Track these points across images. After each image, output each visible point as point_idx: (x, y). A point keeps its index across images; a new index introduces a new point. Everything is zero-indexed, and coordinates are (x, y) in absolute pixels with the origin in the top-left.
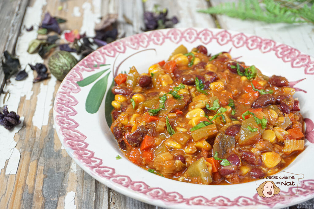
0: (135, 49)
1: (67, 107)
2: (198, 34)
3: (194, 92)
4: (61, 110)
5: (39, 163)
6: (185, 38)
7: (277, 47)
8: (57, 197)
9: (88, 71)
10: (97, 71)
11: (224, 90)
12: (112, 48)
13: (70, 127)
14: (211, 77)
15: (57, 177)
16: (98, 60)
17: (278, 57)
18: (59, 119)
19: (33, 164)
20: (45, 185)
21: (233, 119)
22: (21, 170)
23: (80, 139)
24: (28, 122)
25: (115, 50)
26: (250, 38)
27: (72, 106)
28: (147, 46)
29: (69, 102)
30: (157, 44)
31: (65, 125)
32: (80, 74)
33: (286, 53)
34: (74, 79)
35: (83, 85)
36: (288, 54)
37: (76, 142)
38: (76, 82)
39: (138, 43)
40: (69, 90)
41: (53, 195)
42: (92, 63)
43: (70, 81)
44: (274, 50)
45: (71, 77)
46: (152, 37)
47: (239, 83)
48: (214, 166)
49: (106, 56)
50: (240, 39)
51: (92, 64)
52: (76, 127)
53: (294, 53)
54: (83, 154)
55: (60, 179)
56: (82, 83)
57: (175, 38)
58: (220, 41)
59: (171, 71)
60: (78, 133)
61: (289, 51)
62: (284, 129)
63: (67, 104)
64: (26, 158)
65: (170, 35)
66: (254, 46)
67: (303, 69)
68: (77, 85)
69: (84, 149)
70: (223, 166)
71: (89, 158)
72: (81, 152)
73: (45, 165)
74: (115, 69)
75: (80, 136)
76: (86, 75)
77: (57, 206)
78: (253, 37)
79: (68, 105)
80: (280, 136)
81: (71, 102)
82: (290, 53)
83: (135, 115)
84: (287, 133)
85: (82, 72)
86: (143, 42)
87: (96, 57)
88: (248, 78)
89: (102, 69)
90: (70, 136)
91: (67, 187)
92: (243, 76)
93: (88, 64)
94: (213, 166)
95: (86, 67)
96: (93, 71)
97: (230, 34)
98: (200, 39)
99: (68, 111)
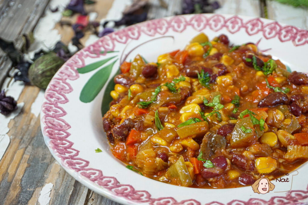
0: (150, 36)
1: (59, 94)
2: (226, 22)
3: (197, 85)
4: (52, 97)
5: (26, 152)
6: (210, 25)
8: (34, 187)
9: (93, 57)
10: (102, 58)
11: (232, 85)
12: (124, 34)
13: (56, 115)
14: (220, 70)
15: (40, 167)
16: (106, 47)
18: (46, 106)
19: (20, 152)
20: (25, 175)
21: (231, 118)
22: (7, 157)
23: (62, 129)
24: (26, 108)
25: (127, 36)
26: (285, 28)
27: (65, 94)
28: (165, 33)
29: (62, 89)
30: (176, 31)
31: (51, 113)
32: (83, 61)
34: (74, 65)
35: (83, 72)
37: (56, 131)
38: (76, 68)
39: (155, 29)
40: (66, 77)
41: (31, 186)
43: (69, 67)
45: (72, 63)
46: (173, 23)
47: (252, 78)
48: (196, 168)
49: (116, 43)
50: (272, 29)
51: (98, 50)
52: (63, 116)
54: (60, 144)
55: (42, 170)
56: (83, 70)
57: (199, 26)
58: (249, 30)
59: (181, 62)
60: (63, 122)
62: (289, 133)
63: (59, 91)
64: (15, 145)
65: (194, 22)
66: (288, 38)
68: (76, 72)
69: (63, 139)
70: (205, 168)
71: (66, 148)
72: (59, 141)
73: (32, 154)
74: (124, 57)
75: (65, 126)
76: (89, 61)
77: (32, 196)
78: (288, 27)
79: (61, 92)
80: (284, 140)
81: (64, 89)
83: (127, 107)
84: (293, 137)
85: (86, 58)
86: (161, 28)
87: (104, 43)
88: (266, 73)
89: (109, 56)
90: (53, 124)
91: (47, 178)
92: (260, 71)
93: (94, 50)
94: (194, 168)
95: (91, 53)
96: (98, 57)
97: (262, 23)
98: (227, 27)
99: (58, 99)
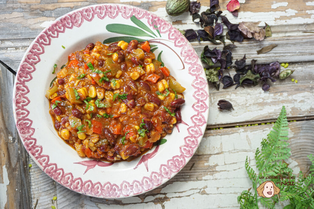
0: (181, 53)
1: (105, 12)
2: (202, 101)
4: (100, 9)
6: (199, 91)
7: (184, 158)
9: (148, 22)
10: (151, 28)
11: (120, 113)
12: (177, 37)
13: (85, 16)
16: (162, 28)
17: (174, 157)
18: (90, 9)
20: (64, 8)
23: (75, 23)
25: (176, 39)
26: (196, 140)
27: (107, 15)
28: (186, 62)
29: (111, 13)
30: (190, 70)
31: (85, 13)
32: (143, 17)
33: (177, 163)
34: (136, 13)
35: (132, 20)
36: (175, 165)
37: (70, 21)
38: (134, 15)
39: (188, 56)
40: (123, 11)
41: (56, 14)
42: (158, 24)
43: (132, 11)
44: (181, 155)
45: (137, 11)
46: (195, 66)
47: (132, 123)
49: (168, 33)
50: (196, 132)
51: (156, 24)
52: (86, 20)
53: (175, 168)
54: (58, 26)
56: (134, 19)
57: (197, 84)
58: (196, 117)
60: (81, 22)
61: (178, 166)
65: (199, 80)
66: (188, 142)
67: (158, 171)
68: (130, 16)
69: (65, 27)
71: (57, 30)
72: (61, 25)
74: (158, 41)
75: (78, 24)
76: (144, 21)
77: (48, 17)
79: (107, 12)
80: (84, 143)
82: (176, 166)
83: (98, 55)
84: (87, 147)
85: (146, 18)
86: (190, 59)
87: (164, 26)
89: (155, 32)
90: (75, 17)
92: (140, 127)
93: (155, 22)
95: (152, 20)
96: (150, 25)
97: (202, 125)
98: (198, 102)
99: (101, 13)
